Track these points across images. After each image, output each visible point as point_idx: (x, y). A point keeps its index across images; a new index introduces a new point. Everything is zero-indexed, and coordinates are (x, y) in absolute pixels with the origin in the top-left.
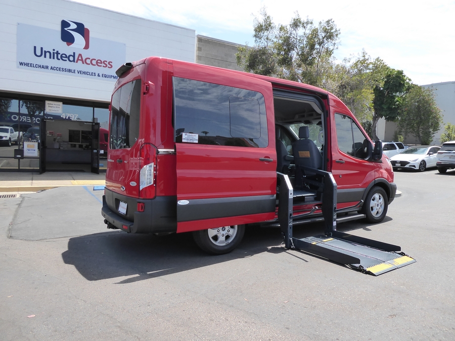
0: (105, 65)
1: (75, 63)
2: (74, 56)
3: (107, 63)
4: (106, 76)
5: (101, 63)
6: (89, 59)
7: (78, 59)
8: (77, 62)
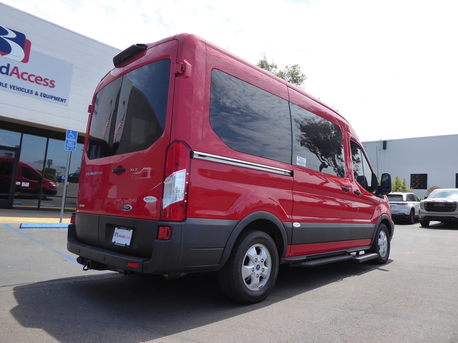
0: (45, 84)
1: (8, 77)
2: (8, 68)
3: (48, 82)
4: (45, 96)
5: (41, 80)
6: (27, 74)
7: (13, 73)
8: (11, 75)
